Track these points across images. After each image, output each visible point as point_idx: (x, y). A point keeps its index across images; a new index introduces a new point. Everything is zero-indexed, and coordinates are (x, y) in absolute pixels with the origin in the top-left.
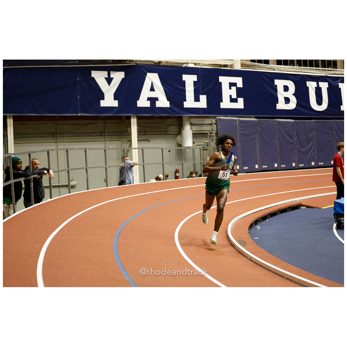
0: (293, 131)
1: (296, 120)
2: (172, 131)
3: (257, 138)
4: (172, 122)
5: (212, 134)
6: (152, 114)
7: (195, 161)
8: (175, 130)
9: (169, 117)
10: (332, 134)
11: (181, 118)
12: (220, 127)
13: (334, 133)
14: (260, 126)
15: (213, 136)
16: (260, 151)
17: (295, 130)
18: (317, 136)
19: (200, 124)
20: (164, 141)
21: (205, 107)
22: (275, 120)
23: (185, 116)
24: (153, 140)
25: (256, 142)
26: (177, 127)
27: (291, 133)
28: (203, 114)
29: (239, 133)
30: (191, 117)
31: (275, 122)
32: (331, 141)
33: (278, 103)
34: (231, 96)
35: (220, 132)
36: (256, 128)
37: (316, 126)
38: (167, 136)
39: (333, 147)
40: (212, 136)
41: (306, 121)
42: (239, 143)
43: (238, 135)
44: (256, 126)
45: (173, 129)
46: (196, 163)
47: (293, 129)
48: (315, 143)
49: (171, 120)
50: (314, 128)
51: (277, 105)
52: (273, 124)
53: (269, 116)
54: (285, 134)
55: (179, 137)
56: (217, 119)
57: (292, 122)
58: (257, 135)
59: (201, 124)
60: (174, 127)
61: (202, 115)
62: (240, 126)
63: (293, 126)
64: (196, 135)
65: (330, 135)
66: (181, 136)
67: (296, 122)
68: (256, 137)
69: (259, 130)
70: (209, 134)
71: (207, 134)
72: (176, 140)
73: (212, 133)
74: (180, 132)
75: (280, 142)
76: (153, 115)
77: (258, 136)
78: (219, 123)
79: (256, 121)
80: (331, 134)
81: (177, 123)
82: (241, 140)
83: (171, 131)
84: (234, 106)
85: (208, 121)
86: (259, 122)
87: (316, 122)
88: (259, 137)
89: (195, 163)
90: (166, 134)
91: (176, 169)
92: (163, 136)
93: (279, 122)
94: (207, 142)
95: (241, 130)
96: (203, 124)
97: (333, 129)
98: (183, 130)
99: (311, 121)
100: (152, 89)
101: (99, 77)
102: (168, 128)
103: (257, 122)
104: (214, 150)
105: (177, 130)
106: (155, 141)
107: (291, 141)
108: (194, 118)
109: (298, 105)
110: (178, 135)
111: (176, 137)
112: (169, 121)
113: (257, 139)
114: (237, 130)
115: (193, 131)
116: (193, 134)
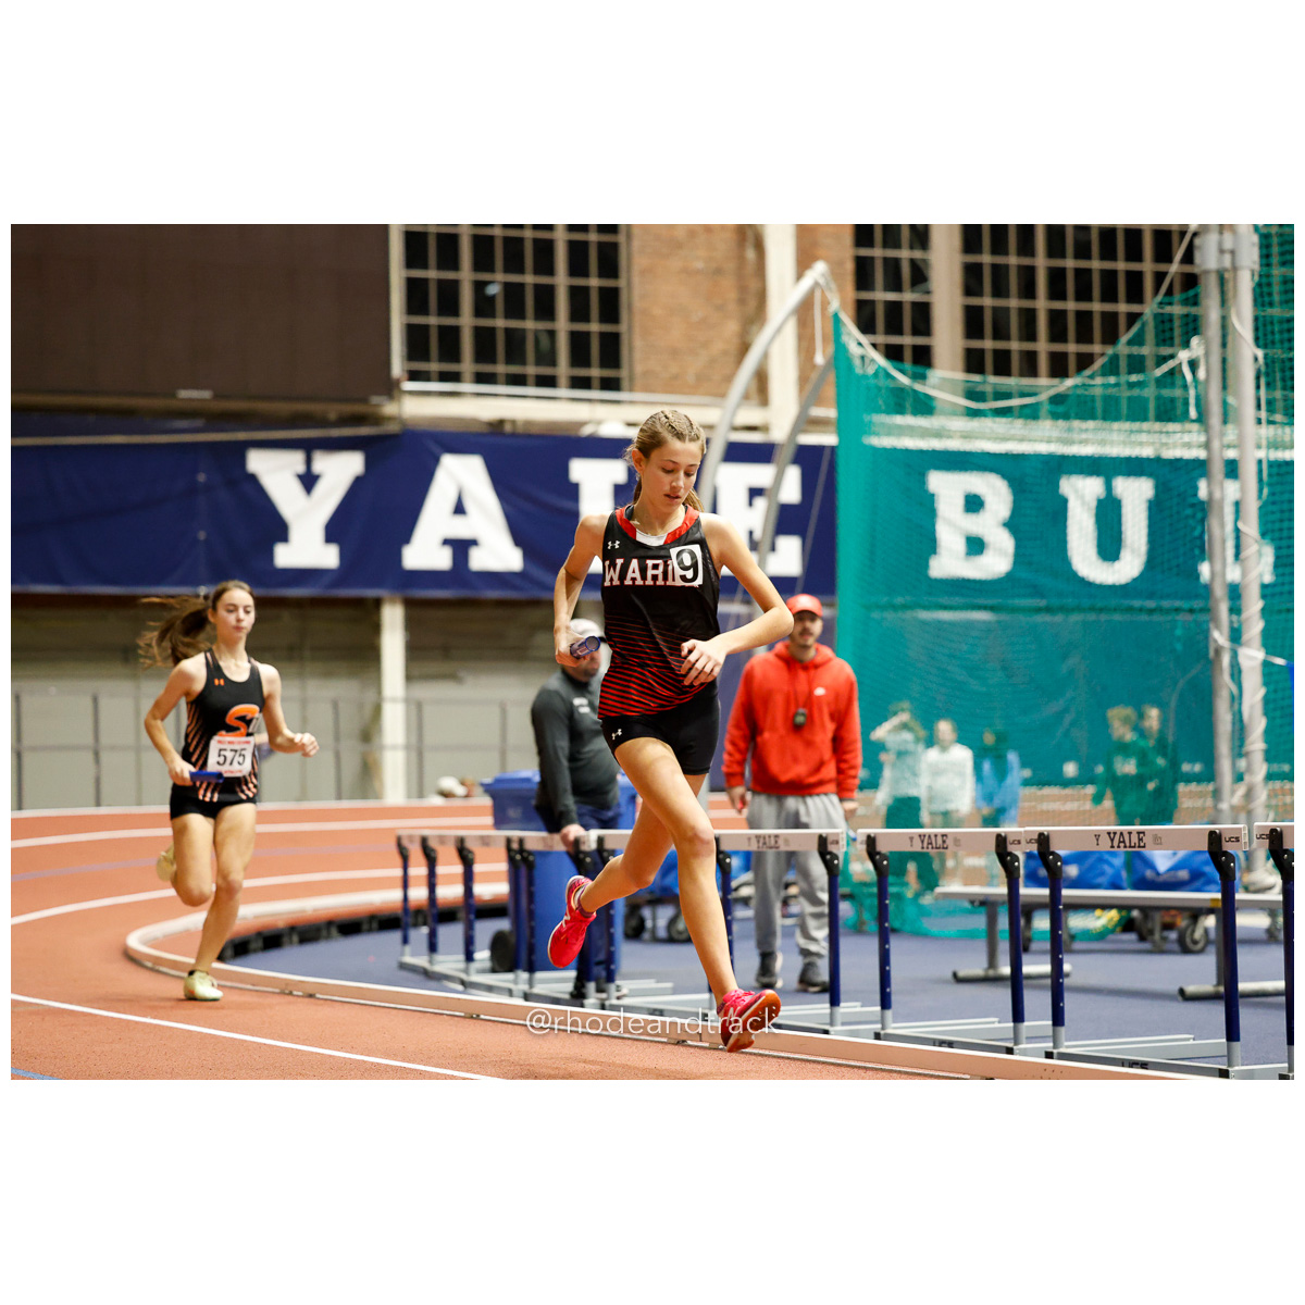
33: (936, 554)
34: (751, 533)
51: (933, 559)
100: (459, 509)
101: (274, 471)
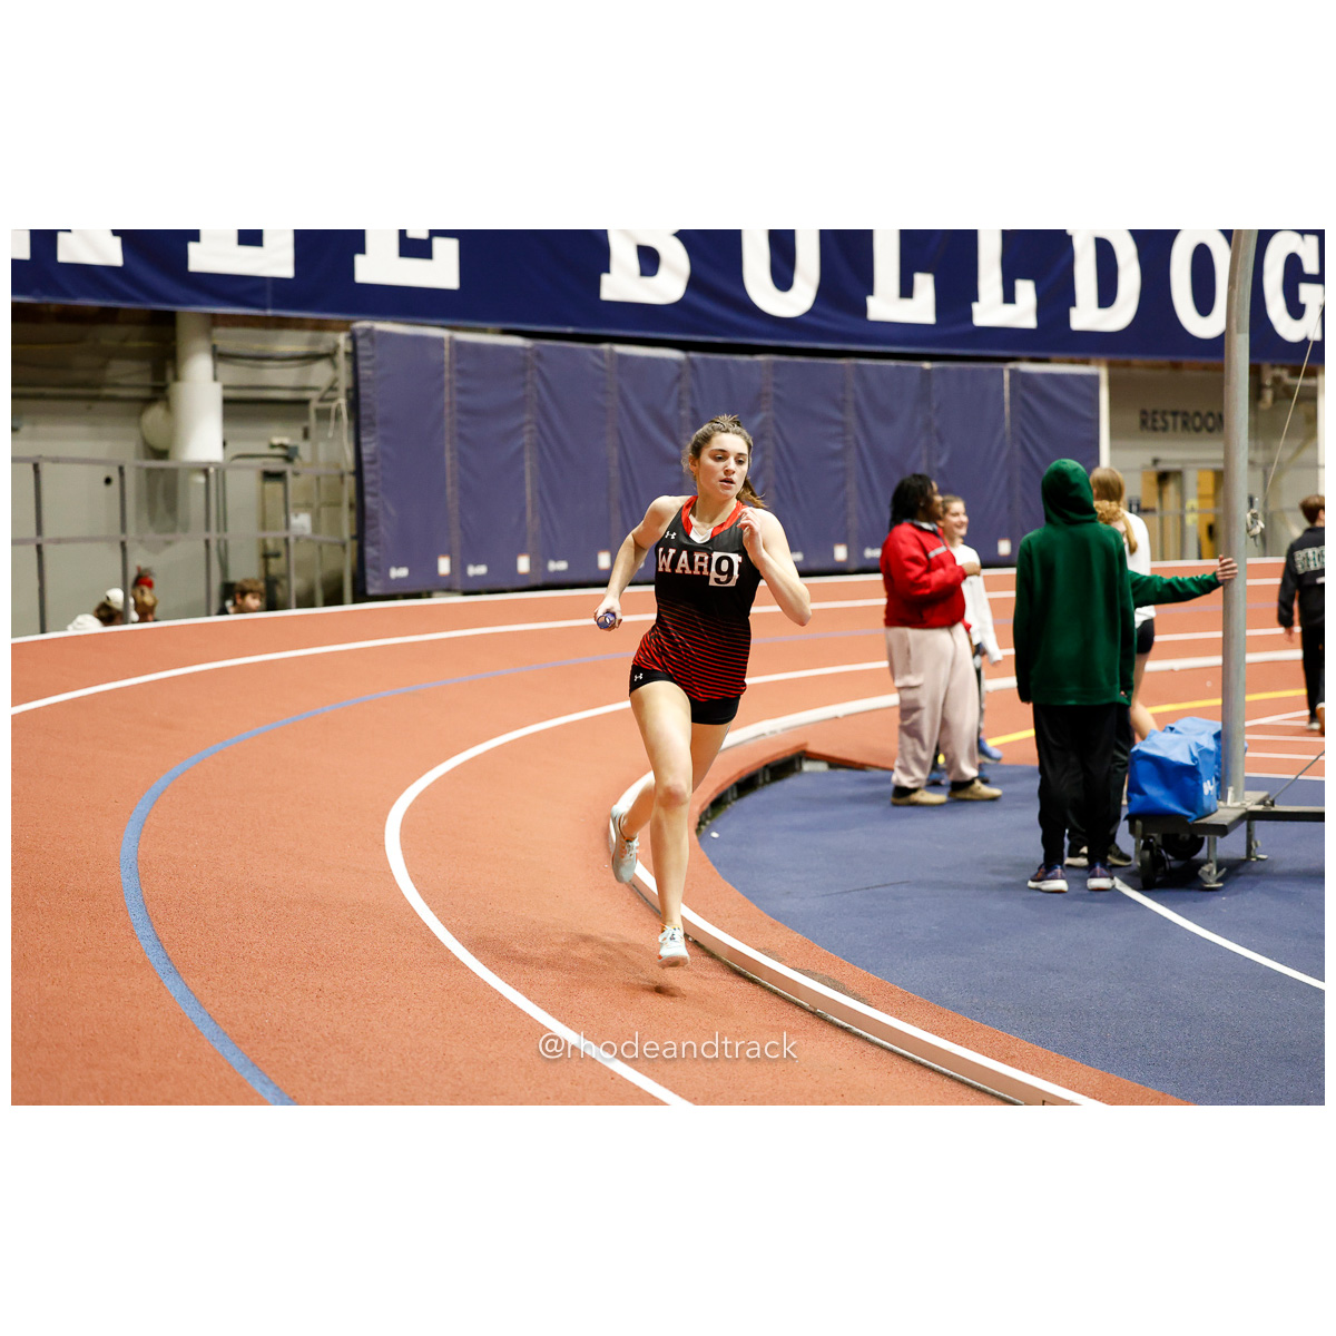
0: (680, 404)
1: (692, 355)
2: (123, 381)
3: (528, 428)
4: (125, 340)
5: (333, 405)
6: (35, 296)
7: (225, 530)
8: (136, 380)
9: (107, 316)
10: (842, 424)
11: (169, 319)
12: (369, 372)
13: (851, 418)
14: (540, 371)
15: (338, 415)
16: (540, 492)
17: (686, 398)
18: (780, 433)
19: (253, 353)
20: (81, 430)
21: (287, 271)
22: (605, 347)
23: (191, 313)
24: (34, 424)
25: (520, 451)
26: (147, 365)
27: (669, 411)
28: (275, 306)
29: (451, 403)
30: (216, 321)
31: (606, 356)
32: (835, 455)
33: (608, 271)
34: (403, 231)
35: (368, 396)
36: (524, 385)
37: (776, 385)
38: (98, 406)
39: (843, 484)
40: (333, 414)
41: (735, 362)
42: (452, 450)
43: (447, 411)
44: (523, 371)
45: (128, 375)
46: (231, 543)
47: (680, 393)
48: (769, 462)
49: (121, 330)
50: (767, 395)
51: (605, 278)
52: (596, 366)
53: (570, 330)
54: (644, 418)
55: (155, 414)
56: (359, 333)
57: (678, 363)
58: (527, 417)
59: (261, 354)
60: (133, 366)
61: (270, 312)
62: (460, 372)
63: (679, 378)
64: (238, 408)
65: (834, 429)
66: (169, 408)
67: (691, 362)
68: (522, 425)
69: (538, 392)
70: (314, 405)
71: (306, 402)
72: (139, 424)
73: (332, 400)
74: (160, 387)
75: (625, 453)
76: (46, 299)
77: (529, 422)
78: (366, 349)
79: (523, 349)
80: (837, 423)
81: (148, 344)
82: (461, 436)
83: (117, 385)
84: (415, 274)
85: (291, 342)
86: (538, 355)
87: (776, 365)
88: (533, 427)
89: (226, 542)
90: (97, 398)
91: (139, 569)
92: (81, 405)
93: (623, 358)
94: (286, 441)
95: (461, 391)
96: (266, 354)
97: (844, 400)
98: (176, 378)
99: (758, 362)
102: (103, 367)
103: (529, 354)
104: (338, 479)
105: (147, 380)
106: (42, 429)
107: (670, 447)
108: (226, 325)
109: (694, 283)
110: (148, 402)
111: (140, 414)
112: (109, 335)
113: (526, 439)
114: (442, 388)
115: (225, 387)
116: (227, 402)
